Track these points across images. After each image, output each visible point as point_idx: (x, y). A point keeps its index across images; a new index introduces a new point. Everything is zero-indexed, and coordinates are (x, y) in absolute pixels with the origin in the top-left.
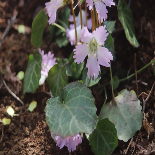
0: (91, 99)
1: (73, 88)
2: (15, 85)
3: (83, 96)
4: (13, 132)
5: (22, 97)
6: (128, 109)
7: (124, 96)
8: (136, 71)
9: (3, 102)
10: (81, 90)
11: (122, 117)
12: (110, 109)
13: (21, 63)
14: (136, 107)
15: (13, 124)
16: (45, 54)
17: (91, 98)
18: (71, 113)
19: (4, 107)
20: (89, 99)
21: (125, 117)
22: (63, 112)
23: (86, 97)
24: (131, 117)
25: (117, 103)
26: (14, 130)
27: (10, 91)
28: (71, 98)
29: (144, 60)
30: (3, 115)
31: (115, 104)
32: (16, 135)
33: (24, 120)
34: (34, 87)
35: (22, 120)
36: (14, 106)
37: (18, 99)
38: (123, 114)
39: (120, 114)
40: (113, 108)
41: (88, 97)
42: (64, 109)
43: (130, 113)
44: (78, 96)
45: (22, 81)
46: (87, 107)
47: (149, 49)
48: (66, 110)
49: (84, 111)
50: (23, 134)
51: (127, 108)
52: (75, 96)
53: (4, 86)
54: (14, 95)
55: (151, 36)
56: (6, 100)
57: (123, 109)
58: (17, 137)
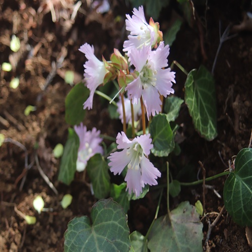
0: (125, 230)
1: (105, 208)
2: (49, 165)
3: (116, 223)
4: (37, 236)
5: (57, 184)
6: (186, 235)
7: (184, 212)
8: (204, 178)
9: (32, 188)
10: (115, 212)
11: (176, 244)
12: (163, 228)
13: (60, 133)
14: (196, 233)
15: (38, 224)
16: (87, 130)
17: (125, 228)
18: (97, 245)
19: (32, 195)
20: (122, 230)
21: (180, 245)
22: (87, 241)
23: (119, 225)
24: (188, 246)
25: (172, 223)
26: (39, 233)
27: (42, 172)
28: (102, 222)
29: (222, 156)
30: (28, 208)
31: (169, 223)
32: (41, 240)
33: (54, 219)
34: (68, 177)
35: (51, 220)
36: (45, 195)
37: (51, 185)
38: (177, 240)
39: (174, 239)
40: (166, 227)
41: (122, 225)
42: (89, 237)
43: (187, 241)
44: (110, 221)
45: (60, 159)
46: (119, 240)
47: (232, 139)
48: (92, 238)
49: (114, 246)
50: (49, 241)
51: (184, 232)
52: (106, 221)
53: (35, 164)
54: (47, 179)
55: (237, 121)
56: (36, 184)
57: (179, 233)
58: (41, 243)
